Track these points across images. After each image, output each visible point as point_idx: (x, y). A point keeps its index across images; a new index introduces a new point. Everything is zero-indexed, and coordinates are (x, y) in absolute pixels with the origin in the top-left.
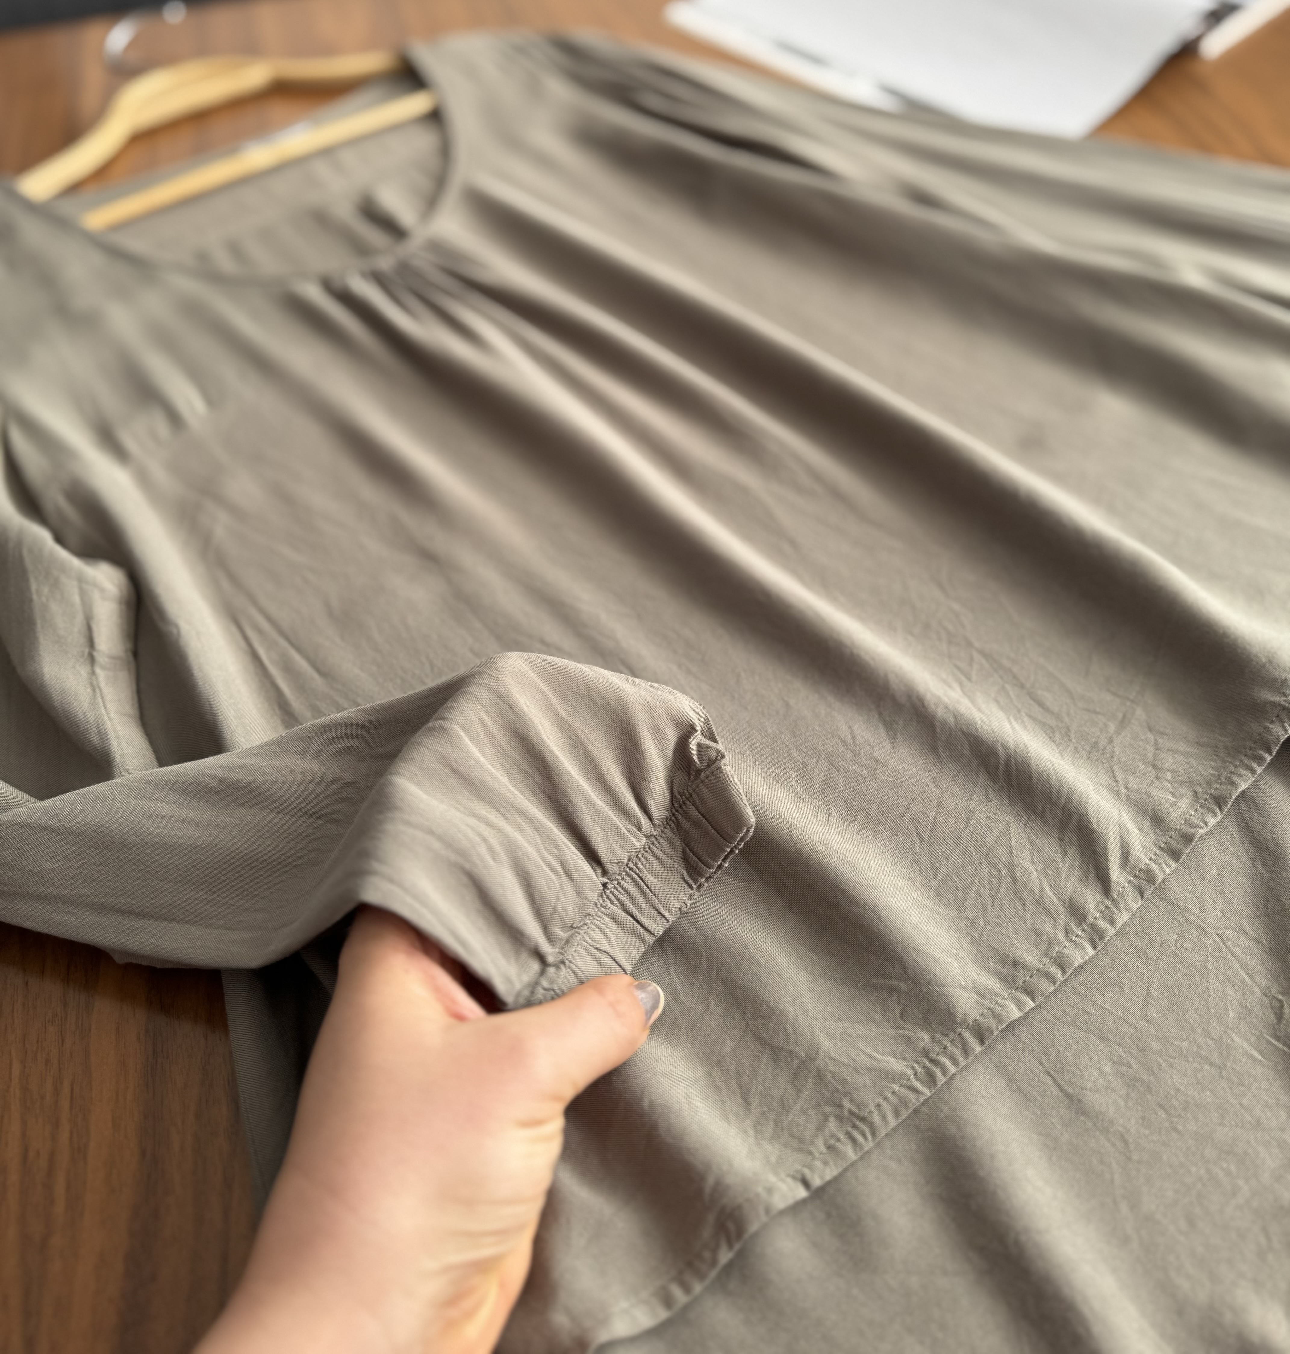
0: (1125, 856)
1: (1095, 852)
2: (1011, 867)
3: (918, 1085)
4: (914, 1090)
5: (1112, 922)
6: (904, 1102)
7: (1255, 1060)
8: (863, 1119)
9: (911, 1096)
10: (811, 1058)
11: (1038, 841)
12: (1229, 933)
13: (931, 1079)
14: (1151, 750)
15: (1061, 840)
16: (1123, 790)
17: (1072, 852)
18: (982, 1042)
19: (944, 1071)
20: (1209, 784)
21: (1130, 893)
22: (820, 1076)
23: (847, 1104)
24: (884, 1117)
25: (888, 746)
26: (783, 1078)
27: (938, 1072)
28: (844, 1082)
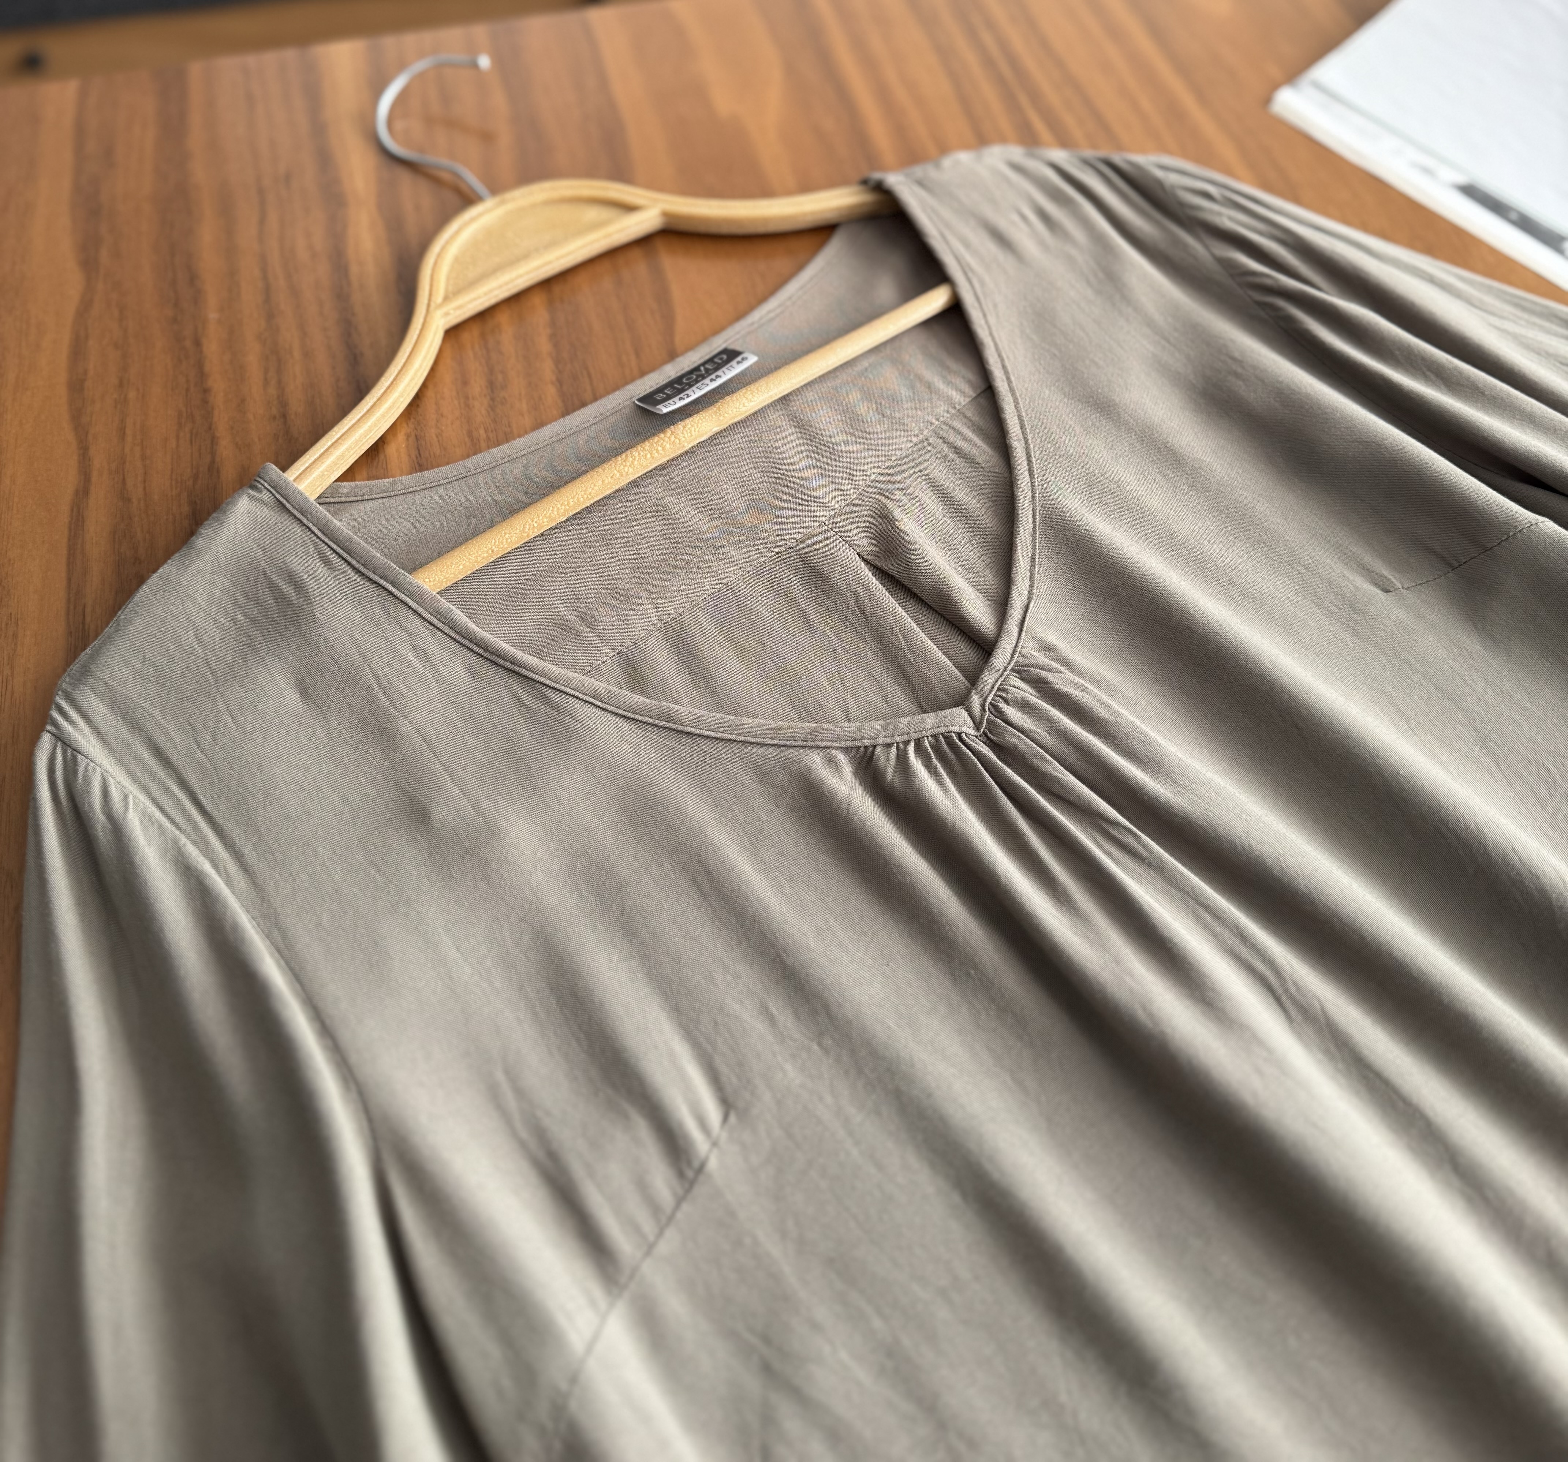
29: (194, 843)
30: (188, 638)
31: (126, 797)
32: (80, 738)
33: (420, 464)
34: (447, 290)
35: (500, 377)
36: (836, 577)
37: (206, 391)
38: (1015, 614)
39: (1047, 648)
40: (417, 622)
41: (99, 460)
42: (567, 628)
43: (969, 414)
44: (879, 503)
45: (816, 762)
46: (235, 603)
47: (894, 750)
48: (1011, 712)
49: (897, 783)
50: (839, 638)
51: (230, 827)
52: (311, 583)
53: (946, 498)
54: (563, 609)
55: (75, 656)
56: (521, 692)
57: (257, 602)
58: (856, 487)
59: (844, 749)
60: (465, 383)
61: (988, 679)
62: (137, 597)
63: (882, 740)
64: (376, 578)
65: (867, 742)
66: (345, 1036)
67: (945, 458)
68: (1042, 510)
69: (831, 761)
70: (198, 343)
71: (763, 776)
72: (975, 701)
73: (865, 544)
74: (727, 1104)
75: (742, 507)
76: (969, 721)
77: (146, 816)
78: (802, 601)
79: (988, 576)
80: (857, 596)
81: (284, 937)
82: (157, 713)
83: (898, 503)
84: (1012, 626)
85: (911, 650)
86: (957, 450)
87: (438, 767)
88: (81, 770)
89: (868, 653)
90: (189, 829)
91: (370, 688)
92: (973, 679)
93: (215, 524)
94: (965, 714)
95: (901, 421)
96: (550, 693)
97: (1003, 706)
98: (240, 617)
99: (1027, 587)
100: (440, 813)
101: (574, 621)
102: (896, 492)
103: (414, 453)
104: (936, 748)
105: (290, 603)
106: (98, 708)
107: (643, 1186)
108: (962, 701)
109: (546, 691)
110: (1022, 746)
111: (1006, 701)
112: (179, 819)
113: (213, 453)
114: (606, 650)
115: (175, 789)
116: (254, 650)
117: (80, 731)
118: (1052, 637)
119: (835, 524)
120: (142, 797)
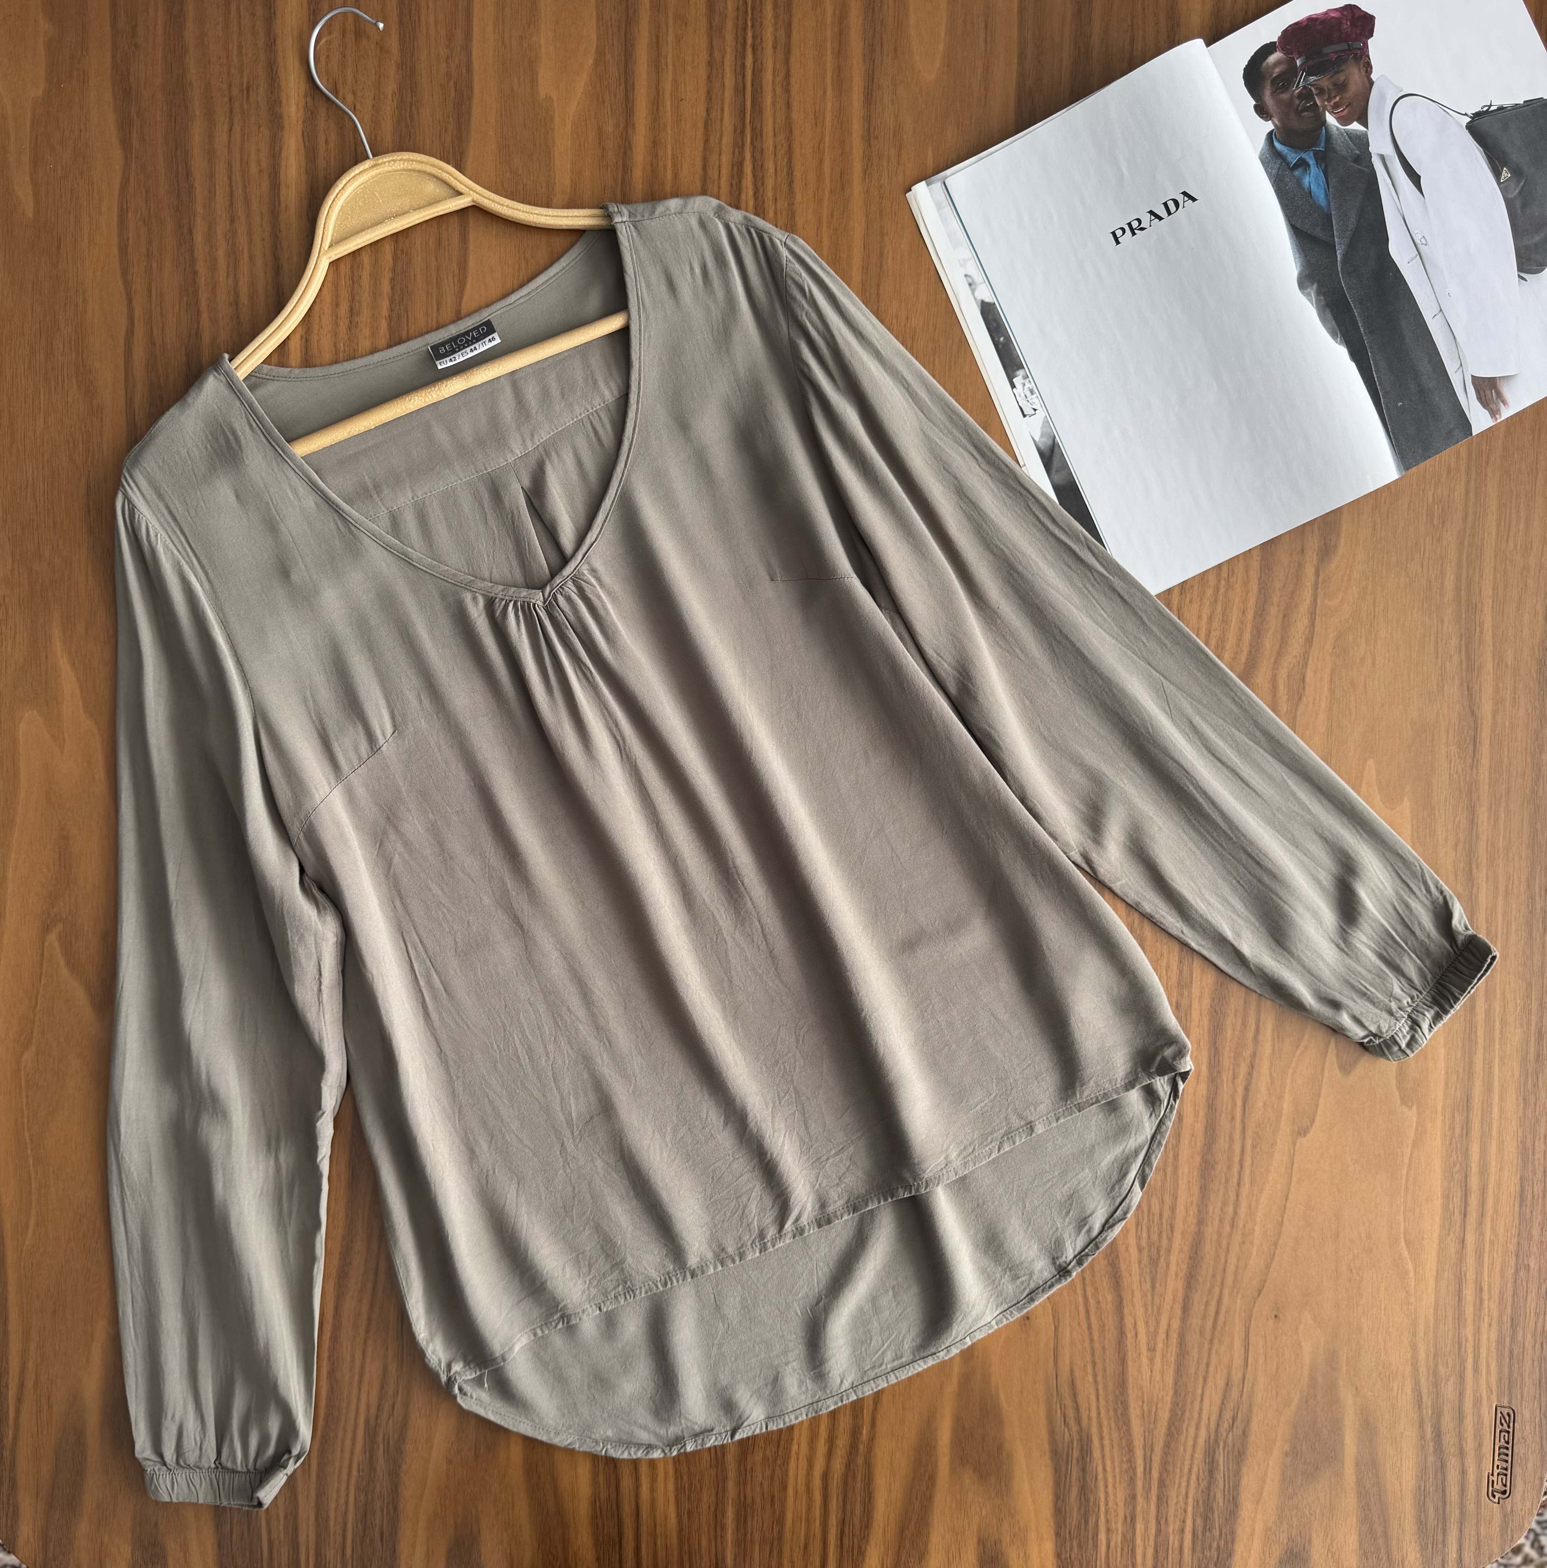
0: (797, 1219)
1: (784, 1213)
2: (745, 1207)
3: (659, 1285)
4: (657, 1286)
5: (774, 1246)
6: (651, 1289)
7: (797, 1314)
8: (633, 1291)
9: (655, 1288)
10: (623, 1261)
11: (764, 1198)
12: (821, 1264)
13: (666, 1284)
14: (843, 1169)
15: (775, 1201)
16: (817, 1186)
17: (776, 1208)
18: (692, 1278)
19: (672, 1284)
20: (857, 1198)
21: (790, 1235)
22: (622, 1270)
23: (629, 1283)
24: (641, 1293)
25: (721, 1128)
26: (607, 1267)
27: (669, 1283)
28: (631, 1275)
29: (187, 563)
30: (184, 452)
31: (157, 536)
32: (136, 501)
33: (307, 362)
34: (332, 240)
35: (357, 305)
36: (506, 500)
37: (195, 273)
38: (584, 548)
39: (593, 571)
40: (292, 473)
41: (138, 311)
42: (366, 490)
43: (611, 409)
44: (542, 457)
45: (468, 597)
46: (207, 437)
47: (504, 602)
48: (561, 599)
49: (499, 619)
50: (499, 533)
51: (202, 558)
52: (242, 438)
53: (579, 463)
54: (366, 477)
55: (132, 447)
56: (339, 522)
57: (217, 440)
58: (534, 444)
59: (483, 595)
60: (337, 305)
61: (558, 580)
62: (160, 423)
63: (500, 596)
64: (274, 444)
65: (493, 595)
66: (246, 666)
67: (588, 436)
68: (623, 488)
69: (474, 598)
70: (191, 232)
71: (443, 597)
72: (548, 589)
73: (527, 483)
74: (395, 727)
75: (470, 439)
76: (542, 598)
77: (166, 547)
78: (486, 506)
79: (582, 519)
80: (512, 512)
81: (224, 617)
82: (170, 493)
83: (551, 462)
84: (579, 556)
85: (529, 552)
86: (596, 432)
87: (296, 553)
88: (137, 517)
89: (510, 545)
90: (185, 556)
91: (268, 503)
92: (553, 575)
93: (197, 390)
94: (541, 594)
95: (571, 405)
96: (353, 528)
97: (559, 596)
98: (209, 446)
99: (597, 532)
100: (294, 577)
101: (371, 486)
102: (553, 454)
103: (304, 350)
104: (522, 607)
105: (232, 448)
106: (143, 483)
107: (356, 749)
108: (542, 588)
109: (351, 525)
110: (559, 618)
111: (561, 594)
112: (182, 551)
113: (198, 322)
114: (383, 509)
115: (179, 533)
116: (215, 469)
117: (135, 494)
118: (598, 565)
119: (515, 464)
120: (164, 534)
